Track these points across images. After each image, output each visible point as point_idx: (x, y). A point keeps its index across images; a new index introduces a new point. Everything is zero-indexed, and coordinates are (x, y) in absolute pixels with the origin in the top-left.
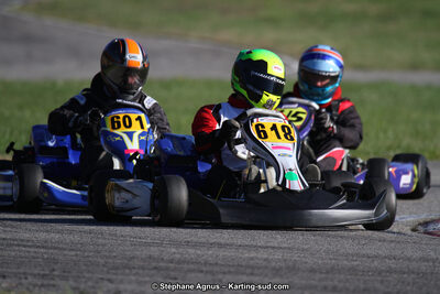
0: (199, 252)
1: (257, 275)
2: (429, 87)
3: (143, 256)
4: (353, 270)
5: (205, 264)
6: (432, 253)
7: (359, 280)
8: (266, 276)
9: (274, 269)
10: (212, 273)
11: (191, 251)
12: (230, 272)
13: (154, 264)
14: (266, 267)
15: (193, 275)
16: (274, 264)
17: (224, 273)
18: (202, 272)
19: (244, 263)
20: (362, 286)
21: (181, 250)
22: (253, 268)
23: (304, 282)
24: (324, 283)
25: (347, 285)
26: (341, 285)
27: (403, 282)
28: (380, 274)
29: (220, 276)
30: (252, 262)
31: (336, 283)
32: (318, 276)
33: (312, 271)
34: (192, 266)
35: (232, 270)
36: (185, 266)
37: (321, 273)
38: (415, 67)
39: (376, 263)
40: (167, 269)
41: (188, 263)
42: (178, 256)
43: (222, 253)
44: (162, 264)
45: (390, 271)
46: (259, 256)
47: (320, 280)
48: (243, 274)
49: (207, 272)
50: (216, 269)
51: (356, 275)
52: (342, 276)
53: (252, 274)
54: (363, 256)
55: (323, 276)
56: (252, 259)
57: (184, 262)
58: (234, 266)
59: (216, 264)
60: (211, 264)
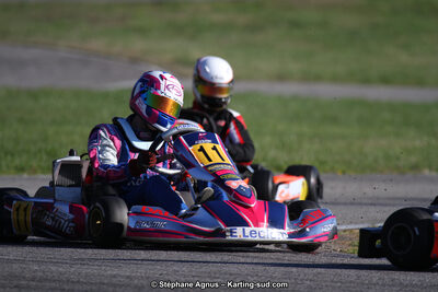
0: (61, 269)
2: (295, 98)
3: (5, 274)
5: (68, 281)
9: (136, 287)
11: (53, 268)
12: (91, 290)
13: (15, 283)
14: (128, 285)
16: (136, 281)
18: (64, 290)
19: (106, 281)
21: (43, 267)
22: (115, 286)
30: (114, 280)
34: (54, 284)
36: (47, 284)
38: (281, 77)
40: (28, 287)
41: (50, 281)
42: (40, 274)
43: (85, 270)
44: (23, 282)
46: (122, 273)
56: (114, 276)
58: (96, 284)
59: (78, 282)
60: (73, 282)
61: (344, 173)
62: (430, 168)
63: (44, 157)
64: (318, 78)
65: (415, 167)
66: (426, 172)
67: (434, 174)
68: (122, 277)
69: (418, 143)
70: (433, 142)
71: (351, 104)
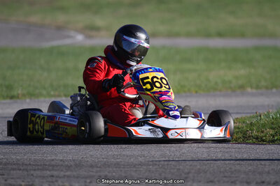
0: (18, 157)
1: (56, 170)
2: (163, 47)
4: (117, 165)
5: (23, 164)
6: (168, 152)
7: (121, 171)
8: (62, 171)
9: (67, 166)
10: (27, 170)
12: (38, 169)
14: (62, 165)
15: (15, 172)
16: (67, 163)
17: (35, 170)
18: (20, 170)
19: (47, 164)
20: (123, 175)
22: (53, 166)
23: (86, 173)
24: (99, 174)
25: (114, 174)
26: (110, 174)
27: (149, 171)
28: (134, 166)
29: (32, 172)
30: (53, 163)
31: (107, 173)
32: (95, 169)
33: (92, 166)
34: (14, 167)
35: (40, 167)
36: (10, 167)
37: (97, 167)
39: (132, 160)
41: (11, 164)
45: (141, 164)
46: (57, 158)
47: (97, 172)
48: (47, 170)
49: (23, 170)
50: (29, 168)
51: (119, 168)
52: (111, 169)
53: (53, 170)
54: (124, 155)
55: (98, 169)
56: (53, 160)
57: (8, 164)
58: (41, 165)
59: (30, 164)
60: (26, 165)
61: (196, 92)
62: (252, 87)
63: (4, 89)
64: (177, 35)
65: (242, 87)
66: (249, 90)
67: (254, 91)
68: (57, 160)
69: (242, 72)
70: (253, 71)
71: (200, 50)
